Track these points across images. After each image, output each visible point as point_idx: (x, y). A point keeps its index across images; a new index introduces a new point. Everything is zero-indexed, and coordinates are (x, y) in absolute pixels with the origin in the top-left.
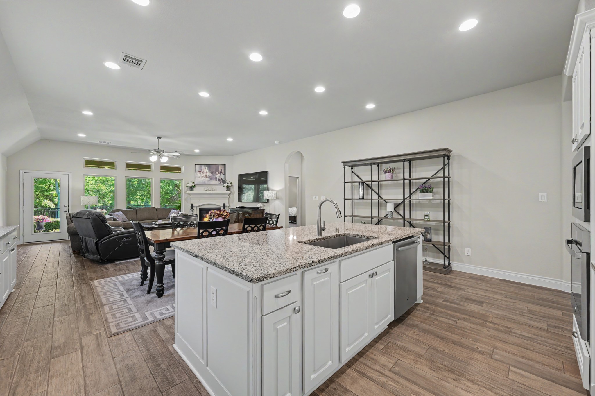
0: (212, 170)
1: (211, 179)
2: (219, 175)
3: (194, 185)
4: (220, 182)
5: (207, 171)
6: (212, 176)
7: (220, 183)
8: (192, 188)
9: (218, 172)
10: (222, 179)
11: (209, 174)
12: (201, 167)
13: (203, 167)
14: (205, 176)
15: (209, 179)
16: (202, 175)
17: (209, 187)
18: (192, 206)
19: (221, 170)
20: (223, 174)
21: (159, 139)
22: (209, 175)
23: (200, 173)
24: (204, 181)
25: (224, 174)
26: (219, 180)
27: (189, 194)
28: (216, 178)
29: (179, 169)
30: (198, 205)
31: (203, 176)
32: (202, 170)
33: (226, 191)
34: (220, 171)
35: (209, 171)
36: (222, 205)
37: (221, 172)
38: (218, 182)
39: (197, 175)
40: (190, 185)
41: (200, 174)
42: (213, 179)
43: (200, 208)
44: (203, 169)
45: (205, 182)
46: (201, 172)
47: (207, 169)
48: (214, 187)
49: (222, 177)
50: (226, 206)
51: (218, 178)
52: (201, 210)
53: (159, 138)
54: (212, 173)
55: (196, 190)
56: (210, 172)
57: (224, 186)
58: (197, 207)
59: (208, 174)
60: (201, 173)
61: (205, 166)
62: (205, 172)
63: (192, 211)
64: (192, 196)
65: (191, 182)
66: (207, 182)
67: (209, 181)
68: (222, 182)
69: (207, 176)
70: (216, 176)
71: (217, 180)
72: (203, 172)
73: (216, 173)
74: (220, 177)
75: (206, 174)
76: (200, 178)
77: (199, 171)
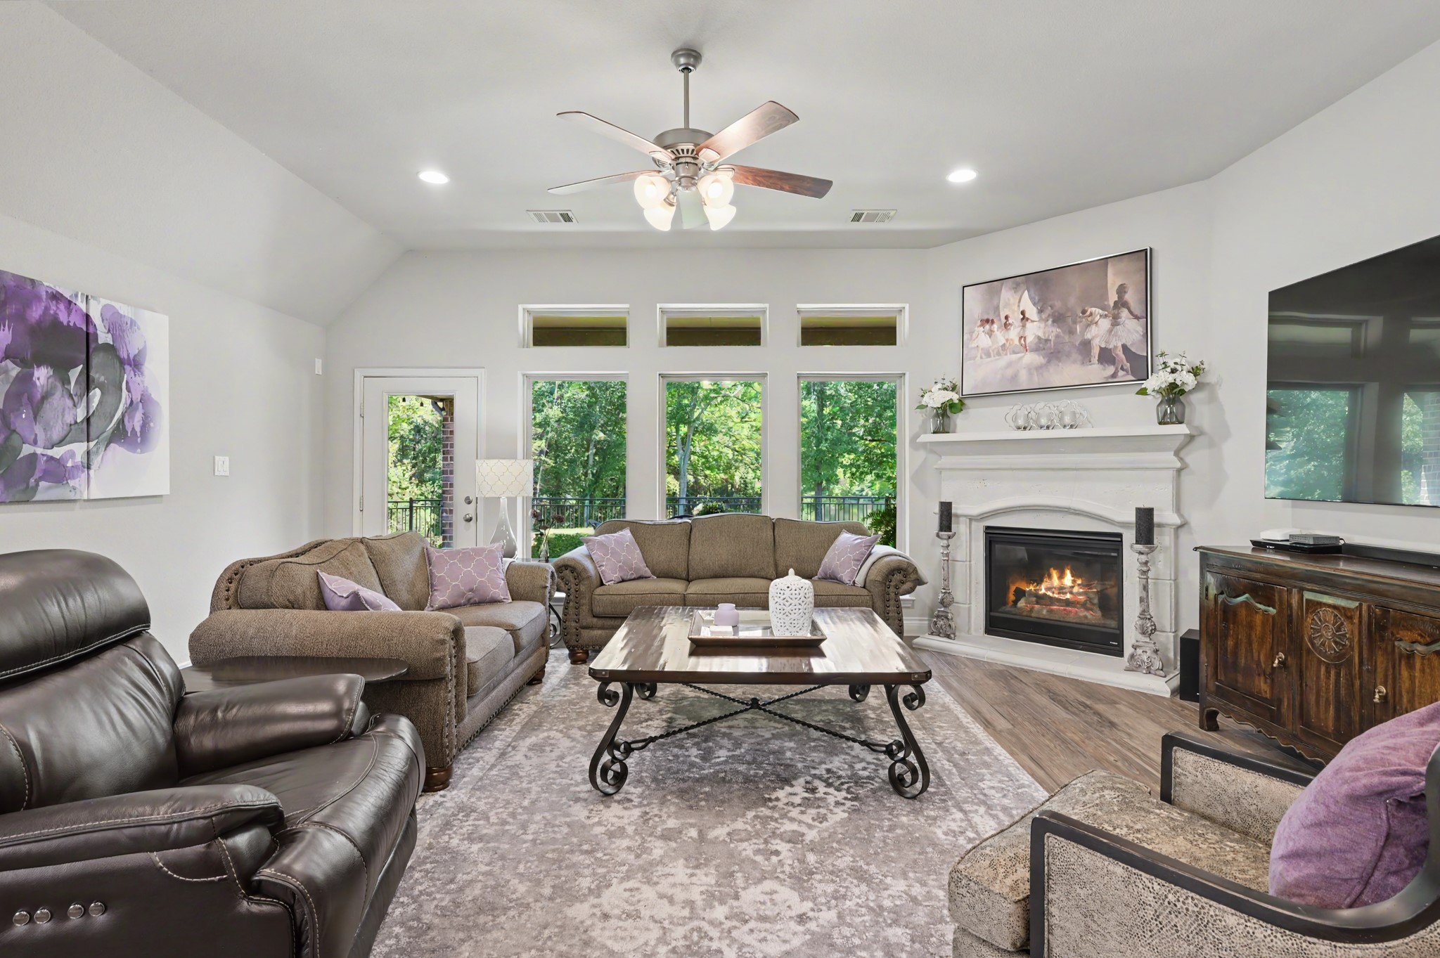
1: (1052, 352)
2: (1105, 324)
3: (955, 397)
4: (1111, 370)
5: (1032, 312)
6: (1057, 336)
7: (1114, 375)
8: (945, 414)
9: (1097, 311)
10: (1125, 347)
11: (1042, 325)
12: (995, 293)
13: (1006, 295)
14: (1016, 342)
15: (1037, 359)
16: (1002, 341)
17: (1043, 407)
18: (946, 516)
19: (1121, 290)
20: (1137, 317)
21: (686, 70)
22: (1041, 334)
23: (987, 327)
24: (1010, 372)
25: (1147, 315)
26: (1106, 356)
27: (931, 448)
28: (1086, 345)
29: (883, 334)
30: (975, 510)
31: (1004, 346)
32: (997, 309)
33: (1162, 423)
34: (1113, 297)
35: (1040, 311)
36: (1132, 518)
37: (1121, 303)
38: (1097, 372)
39: (974, 345)
40: (938, 398)
41: (990, 333)
42: (1068, 356)
43: (987, 528)
44: (1007, 305)
45: (1015, 377)
46: (993, 322)
47: (1031, 298)
49: (1130, 331)
50: (1160, 525)
51: (1098, 343)
52: (994, 537)
53: (689, 57)
54: (1058, 319)
55: (966, 427)
56: (1049, 311)
57: (1143, 392)
58: (971, 519)
59: (1035, 330)
60: (995, 326)
61: (1016, 288)
62: (1015, 319)
63: (945, 542)
64: (946, 461)
65: (939, 386)
66: (1030, 374)
67: (1039, 368)
68: (1128, 364)
69: (1030, 339)
70: (1088, 336)
71: (1095, 359)
72: (1004, 321)
73: (1088, 313)
74: (1116, 335)
75: (1024, 331)
76: (988, 355)
77: (985, 317)
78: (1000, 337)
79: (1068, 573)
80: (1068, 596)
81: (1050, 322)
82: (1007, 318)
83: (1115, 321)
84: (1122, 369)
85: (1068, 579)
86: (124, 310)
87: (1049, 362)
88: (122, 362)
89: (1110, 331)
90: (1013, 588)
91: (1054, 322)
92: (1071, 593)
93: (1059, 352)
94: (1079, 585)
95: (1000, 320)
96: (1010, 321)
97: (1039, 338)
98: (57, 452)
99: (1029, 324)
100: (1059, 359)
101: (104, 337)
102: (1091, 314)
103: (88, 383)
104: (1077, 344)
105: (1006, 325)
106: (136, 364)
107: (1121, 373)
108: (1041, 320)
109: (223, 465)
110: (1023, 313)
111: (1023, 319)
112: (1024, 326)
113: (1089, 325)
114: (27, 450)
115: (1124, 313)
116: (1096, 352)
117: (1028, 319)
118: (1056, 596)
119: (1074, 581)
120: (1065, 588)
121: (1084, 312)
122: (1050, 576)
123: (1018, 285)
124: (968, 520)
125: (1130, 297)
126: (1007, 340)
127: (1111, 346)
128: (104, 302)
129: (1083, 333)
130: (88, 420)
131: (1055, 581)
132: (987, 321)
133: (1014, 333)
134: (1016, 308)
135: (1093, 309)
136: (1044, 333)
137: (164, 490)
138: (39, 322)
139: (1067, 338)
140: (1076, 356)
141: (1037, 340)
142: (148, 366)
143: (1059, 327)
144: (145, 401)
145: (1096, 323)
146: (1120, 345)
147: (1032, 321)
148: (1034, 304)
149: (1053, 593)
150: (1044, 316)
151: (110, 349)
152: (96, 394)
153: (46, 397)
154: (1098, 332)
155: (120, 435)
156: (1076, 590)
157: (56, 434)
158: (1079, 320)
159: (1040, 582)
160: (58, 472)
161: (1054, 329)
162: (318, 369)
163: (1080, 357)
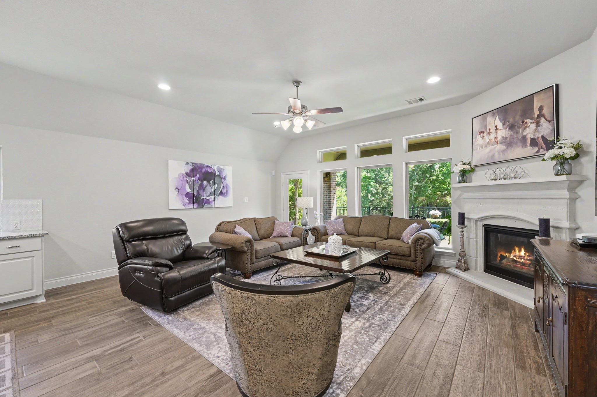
0: (511, 120)
1: (509, 143)
2: (533, 126)
3: (468, 167)
4: (536, 149)
5: (500, 125)
6: (511, 135)
7: (538, 152)
8: (464, 175)
9: (529, 121)
10: (543, 137)
11: (504, 131)
12: (485, 119)
13: (489, 118)
14: (493, 140)
15: (502, 147)
16: (488, 140)
17: (509, 169)
18: (461, 219)
19: (541, 109)
20: (549, 121)
21: (297, 86)
22: (503, 135)
23: (482, 135)
24: (491, 154)
25: (554, 118)
26: (534, 143)
27: (459, 189)
28: (524, 138)
29: (444, 142)
30: (476, 217)
31: (488, 143)
32: (486, 126)
33: (557, 175)
34: (536, 113)
35: (504, 125)
36: (537, 222)
37: (541, 115)
38: (530, 151)
39: (477, 144)
40: (460, 168)
41: (483, 137)
42: (516, 144)
43: (485, 224)
44: (490, 124)
45: (493, 156)
46: (484, 132)
47: (500, 119)
48: (518, 167)
49: (546, 128)
51: (530, 136)
52: (489, 229)
53: (297, 83)
54: (512, 127)
56: (507, 124)
57: (544, 160)
58: (477, 220)
59: (503, 133)
60: (485, 134)
61: (494, 115)
62: (493, 130)
63: (461, 230)
64: (466, 195)
65: (462, 163)
66: (499, 154)
67: (504, 151)
68: (545, 146)
69: (499, 138)
70: (525, 134)
71: (529, 145)
72: (488, 131)
73: (525, 123)
74: (538, 131)
75: (497, 135)
76: (482, 147)
77: (481, 131)
78: (487, 139)
79: (523, 249)
80: (523, 260)
81: (508, 129)
82: (489, 130)
83: (538, 124)
84: (542, 148)
85: (523, 253)
86: (222, 167)
87: (507, 148)
88: (221, 178)
89: (536, 130)
90: (499, 255)
91: (509, 129)
92: (524, 259)
93: (512, 143)
94: (527, 256)
95: (487, 131)
96: (491, 131)
97: (503, 137)
98: (208, 198)
99: (499, 131)
100: (511, 146)
101: (217, 173)
102: (526, 123)
103: (214, 183)
104: (520, 138)
105: (489, 133)
106: (225, 178)
107: (541, 150)
108: (504, 128)
109: (246, 199)
110: (496, 127)
111: (496, 129)
112: (496, 133)
113: (525, 128)
114: (202, 197)
115: (543, 120)
116: (529, 141)
117: (498, 129)
118: (517, 260)
119: (525, 254)
120: (522, 256)
121: (523, 122)
122: (515, 250)
123: (494, 114)
124: (475, 221)
125: (545, 111)
126: (490, 140)
127: (536, 137)
128: (217, 166)
129: (522, 133)
130: (214, 191)
131: (517, 253)
132: (482, 132)
133: (492, 136)
134: (493, 124)
135: (527, 120)
136: (505, 135)
137: (232, 205)
138: (204, 172)
139: (515, 136)
140: (520, 144)
141: (502, 138)
142: (227, 178)
143: (512, 131)
144: (226, 187)
145: (529, 127)
146: (540, 136)
147: (500, 130)
148: (501, 121)
149: (516, 258)
150: (505, 126)
151: (219, 176)
152: (216, 185)
153: (206, 187)
154: (530, 131)
155: (221, 193)
156: (526, 258)
157: (208, 194)
158: (520, 126)
159: (510, 253)
160: (208, 202)
161: (510, 133)
162: (273, 174)
163: (521, 144)
